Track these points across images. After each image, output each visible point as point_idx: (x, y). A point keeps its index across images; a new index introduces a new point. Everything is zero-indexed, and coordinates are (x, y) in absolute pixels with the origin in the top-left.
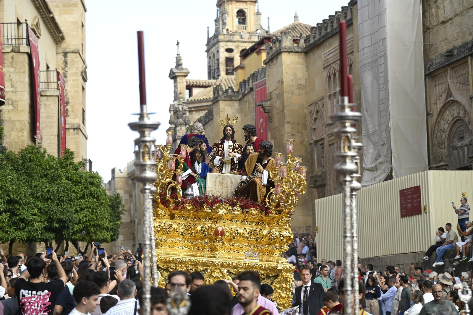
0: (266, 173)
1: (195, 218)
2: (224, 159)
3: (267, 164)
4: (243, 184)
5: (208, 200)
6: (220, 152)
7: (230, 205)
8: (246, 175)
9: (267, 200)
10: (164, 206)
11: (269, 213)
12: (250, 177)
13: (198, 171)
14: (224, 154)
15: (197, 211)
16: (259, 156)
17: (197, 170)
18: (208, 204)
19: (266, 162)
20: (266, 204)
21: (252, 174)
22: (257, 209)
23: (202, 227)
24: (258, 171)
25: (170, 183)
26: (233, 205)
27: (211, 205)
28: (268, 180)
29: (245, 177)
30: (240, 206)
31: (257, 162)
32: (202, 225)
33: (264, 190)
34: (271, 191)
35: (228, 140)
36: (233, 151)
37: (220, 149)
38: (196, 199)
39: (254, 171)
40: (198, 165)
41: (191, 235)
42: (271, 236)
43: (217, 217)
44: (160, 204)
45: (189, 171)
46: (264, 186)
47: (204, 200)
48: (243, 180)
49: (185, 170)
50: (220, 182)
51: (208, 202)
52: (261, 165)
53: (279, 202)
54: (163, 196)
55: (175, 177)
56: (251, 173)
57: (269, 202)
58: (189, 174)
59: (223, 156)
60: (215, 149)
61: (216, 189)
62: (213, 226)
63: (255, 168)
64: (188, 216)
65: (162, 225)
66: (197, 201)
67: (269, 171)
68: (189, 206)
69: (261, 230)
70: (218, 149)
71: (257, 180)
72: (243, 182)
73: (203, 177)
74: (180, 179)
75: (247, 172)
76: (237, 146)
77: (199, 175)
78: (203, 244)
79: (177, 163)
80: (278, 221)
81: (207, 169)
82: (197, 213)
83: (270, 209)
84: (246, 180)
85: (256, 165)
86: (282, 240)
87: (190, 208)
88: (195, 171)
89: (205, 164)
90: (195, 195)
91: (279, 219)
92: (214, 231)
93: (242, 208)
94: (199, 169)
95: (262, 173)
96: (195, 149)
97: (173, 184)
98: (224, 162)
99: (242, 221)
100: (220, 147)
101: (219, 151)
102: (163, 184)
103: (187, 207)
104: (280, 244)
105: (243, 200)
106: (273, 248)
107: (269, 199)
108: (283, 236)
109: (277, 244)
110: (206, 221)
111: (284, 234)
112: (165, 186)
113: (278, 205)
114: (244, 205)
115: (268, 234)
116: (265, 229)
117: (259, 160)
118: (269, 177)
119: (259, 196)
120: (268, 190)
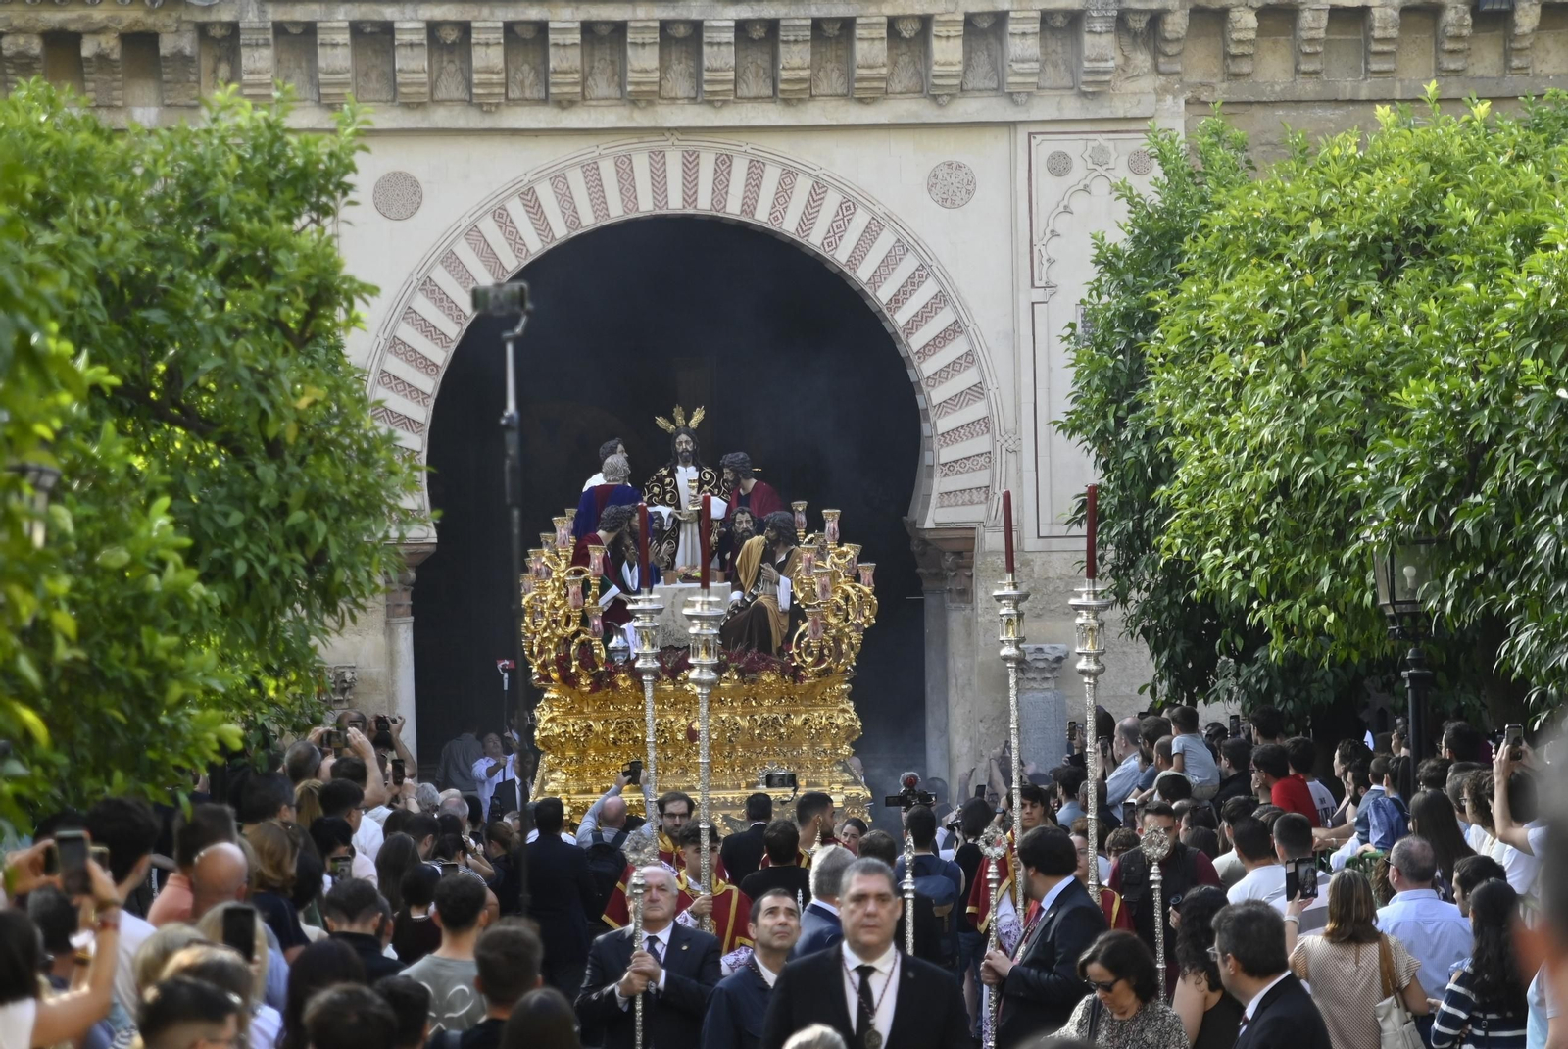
0: (784, 580)
2: (680, 513)
4: (736, 612)
6: (668, 497)
8: (741, 588)
9: (794, 650)
11: (801, 679)
12: (750, 593)
14: (679, 502)
15: (642, 690)
16: (766, 544)
17: (630, 583)
19: (783, 558)
20: (793, 660)
21: (755, 586)
22: (773, 670)
23: (659, 725)
24: (767, 580)
25: (577, 634)
26: (721, 667)
28: (792, 604)
29: (736, 596)
30: (737, 669)
32: (657, 720)
33: (785, 622)
34: (801, 630)
35: (685, 465)
36: (698, 493)
37: (669, 488)
39: (758, 579)
40: (631, 568)
41: (635, 742)
42: (812, 728)
43: (688, 700)
44: (560, 683)
45: (613, 591)
46: (784, 612)
48: (735, 604)
49: (604, 589)
52: (773, 565)
55: (584, 620)
56: (751, 585)
57: (799, 655)
58: (613, 599)
59: (678, 506)
60: (656, 490)
62: (683, 721)
63: (759, 573)
64: (624, 700)
65: (569, 731)
68: (625, 680)
69: (788, 715)
70: (664, 489)
71: (767, 601)
72: (736, 606)
75: (743, 581)
76: (708, 476)
78: (664, 760)
80: (823, 694)
83: (803, 669)
84: (743, 600)
86: (836, 735)
87: (629, 683)
91: (826, 690)
92: (685, 732)
93: (741, 672)
94: (632, 579)
95: (778, 583)
96: (618, 535)
97: (583, 637)
98: (679, 520)
99: (745, 701)
100: (668, 485)
101: (665, 493)
102: (560, 638)
103: (621, 683)
104: (834, 745)
105: (740, 656)
106: (818, 753)
107: (798, 646)
108: (837, 727)
109: (827, 745)
110: (663, 709)
111: (839, 721)
112: (567, 642)
113: (820, 659)
114: (747, 664)
115: (805, 723)
116: (797, 713)
117: (768, 555)
118: (793, 597)
119: (777, 641)
120: (794, 627)
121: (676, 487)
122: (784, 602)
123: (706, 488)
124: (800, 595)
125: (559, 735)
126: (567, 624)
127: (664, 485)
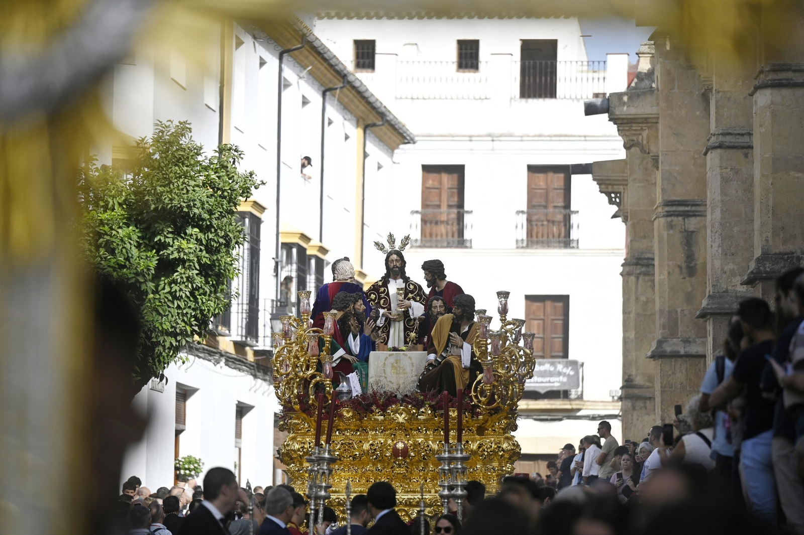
0: (467, 347)
1: (358, 430)
2: (390, 314)
3: (467, 332)
4: (431, 368)
5: (377, 401)
6: (382, 302)
7: (413, 406)
8: (435, 352)
9: (473, 393)
10: (307, 415)
11: (477, 414)
12: (441, 355)
13: (354, 350)
14: (390, 305)
15: (361, 420)
16: (453, 319)
17: (353, 348)
18: (378, 407)
19: (467, 329)
20: (472, 401)
21: (445, 350)
23: (372, 445)
24: (454, 345)
25: (313, 376)
26: (418, 405)
27: (384, 408)
28: (472, 361)
29: (432, 357)
30: (430, 406)
31: (451, 331)
32: (371, 442)
33: (467, 375)
35: (395, 279)
36: (405, 298)
37: (383, 295)
38: (357, 400)
39: (447, 346)
40: (354, 339)
41: (354, 458)
42: (484, 451)
43: (394, 427)
44: (300, 412)
45: (341, 352)
46: (466, 368)
47: (371, 400)
48: (430, 362)
49: (334, 350)
50: (393, 366)
51: (378, 403)
52: (459, 334)
53: (493, 394)
54: (302, 399)
55: (320, 367)
56: (442, 349)
57: (476, 397)
58: (341, 357)
59: (389, 309)
60: (373, 296)
61: (386, 378)
62: (390, 442)
63: (449, 340)
64: (347, 427)
65: (306, 446)
66: (360, 403)
67: (472, 345)
68: (348, 412)
69: (467, 442)
70: (379, 296)
71: (453, 360)
72: (430, 365)
73: (364, 358)
74: (327, 368)
75: (436, 346)
76: (412, 287)
77: (356, 356)
78: (375, 471)
79: (321, 343)
80: (493, 426)
81: (368, 345)
82: (362, 423)
83: (479, 407)
84: (436, 360)
85: (450, 335)
86: (502, 456)
87: (350, 414)
88: (349, 351)
89: (364, 336)
90: (354, 394)
91: (495, 423)
92: (391, 450)
93: (434, 409)
94: (355, 347)
95: (462, 347)
96: (346, 313)
97: (318, 378)
98: (390, 319)
99: (436, 430)
100: (382, 293)
101: (380, 299)
102: (302, 379)
103: (345, 414)
104: (500, 464)
105: (434, 396)
106: (488, 470)
107: (475, 391)
108: (503, 450)
109: (495, 464)
110: (376, 435)
111: (505, 446)
112: (306, 382)
113: (491, 400)
114: (437, 403)
115: (479, 447)
116: (473, 441)
117: (455, 327)
118: (473, 355)
119: (460, 386)
120: (473, 377)
121: (388, 294)
122: (466, 361)
123: (410, 295)
124: (478, 354)
125: (299, 450)
126: (307, 369)
127: (379, 293)
